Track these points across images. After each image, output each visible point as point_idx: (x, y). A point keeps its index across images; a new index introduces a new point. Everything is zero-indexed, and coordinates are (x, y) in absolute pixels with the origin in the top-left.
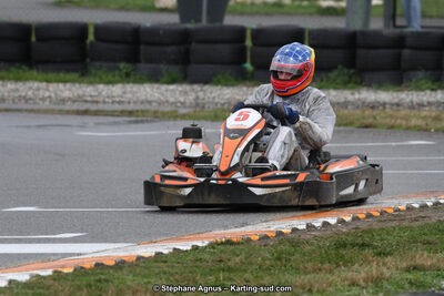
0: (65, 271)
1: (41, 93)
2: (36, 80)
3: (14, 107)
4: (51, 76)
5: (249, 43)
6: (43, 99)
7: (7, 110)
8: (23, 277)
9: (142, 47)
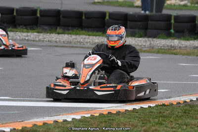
0: (96, 115)
1: (86, 40)
2: (84, 34)
3: (75, 45)
4: (90, 33)
5: (173, 21)
6: (87, 43)
7: (72, 47)
8: (78, 117)
9: (128, 22)
